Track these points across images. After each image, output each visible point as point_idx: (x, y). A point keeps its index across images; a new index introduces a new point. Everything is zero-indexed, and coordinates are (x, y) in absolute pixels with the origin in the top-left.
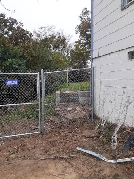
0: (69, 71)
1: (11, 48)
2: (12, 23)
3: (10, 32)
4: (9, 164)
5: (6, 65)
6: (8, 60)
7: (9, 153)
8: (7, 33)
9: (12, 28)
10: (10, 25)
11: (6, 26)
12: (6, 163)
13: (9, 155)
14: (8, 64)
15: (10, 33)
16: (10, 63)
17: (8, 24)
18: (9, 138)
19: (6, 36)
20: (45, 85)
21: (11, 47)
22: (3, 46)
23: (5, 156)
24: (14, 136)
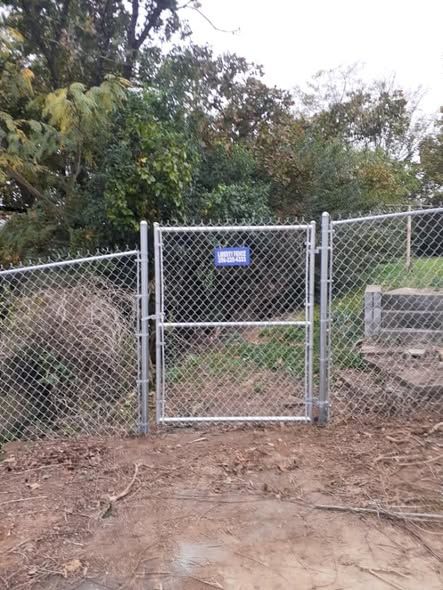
0: (412, 216)
1: (227, 149)
2: (230, 71)
3: (224, 99)
4: (221, 503)
5: (214, 203)
6: (218, 190)
7: (219, 471)
8: (216, 104)
9: (230, 85)
10: (225, 76)
11: (213, 81)
12: (211, 499)
13: (221, 477)
14: (219, 201)
15: (225, 102)
16: (224, 197)
17: (220, 75)
18: (220, 423)
19: (214, 112)
20: (332, 264)
21: (227, 147)
22: (203, 145)
23: (209, 477)
24: (232, 421)
